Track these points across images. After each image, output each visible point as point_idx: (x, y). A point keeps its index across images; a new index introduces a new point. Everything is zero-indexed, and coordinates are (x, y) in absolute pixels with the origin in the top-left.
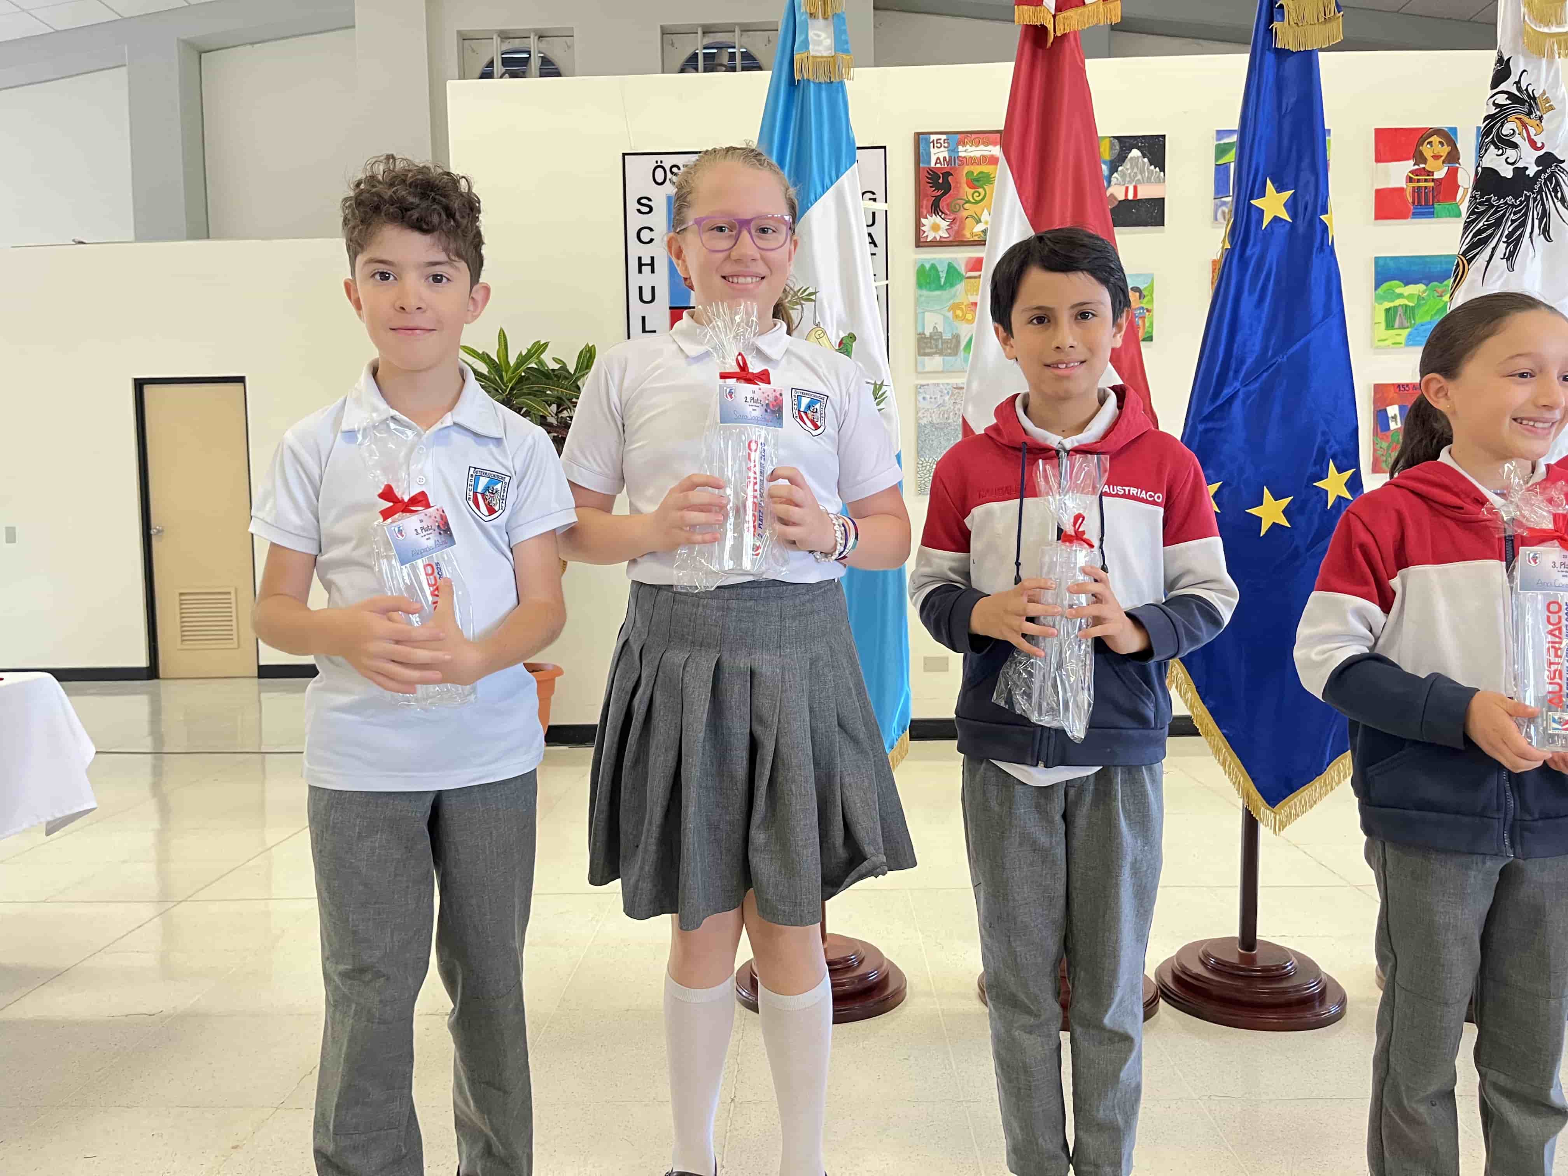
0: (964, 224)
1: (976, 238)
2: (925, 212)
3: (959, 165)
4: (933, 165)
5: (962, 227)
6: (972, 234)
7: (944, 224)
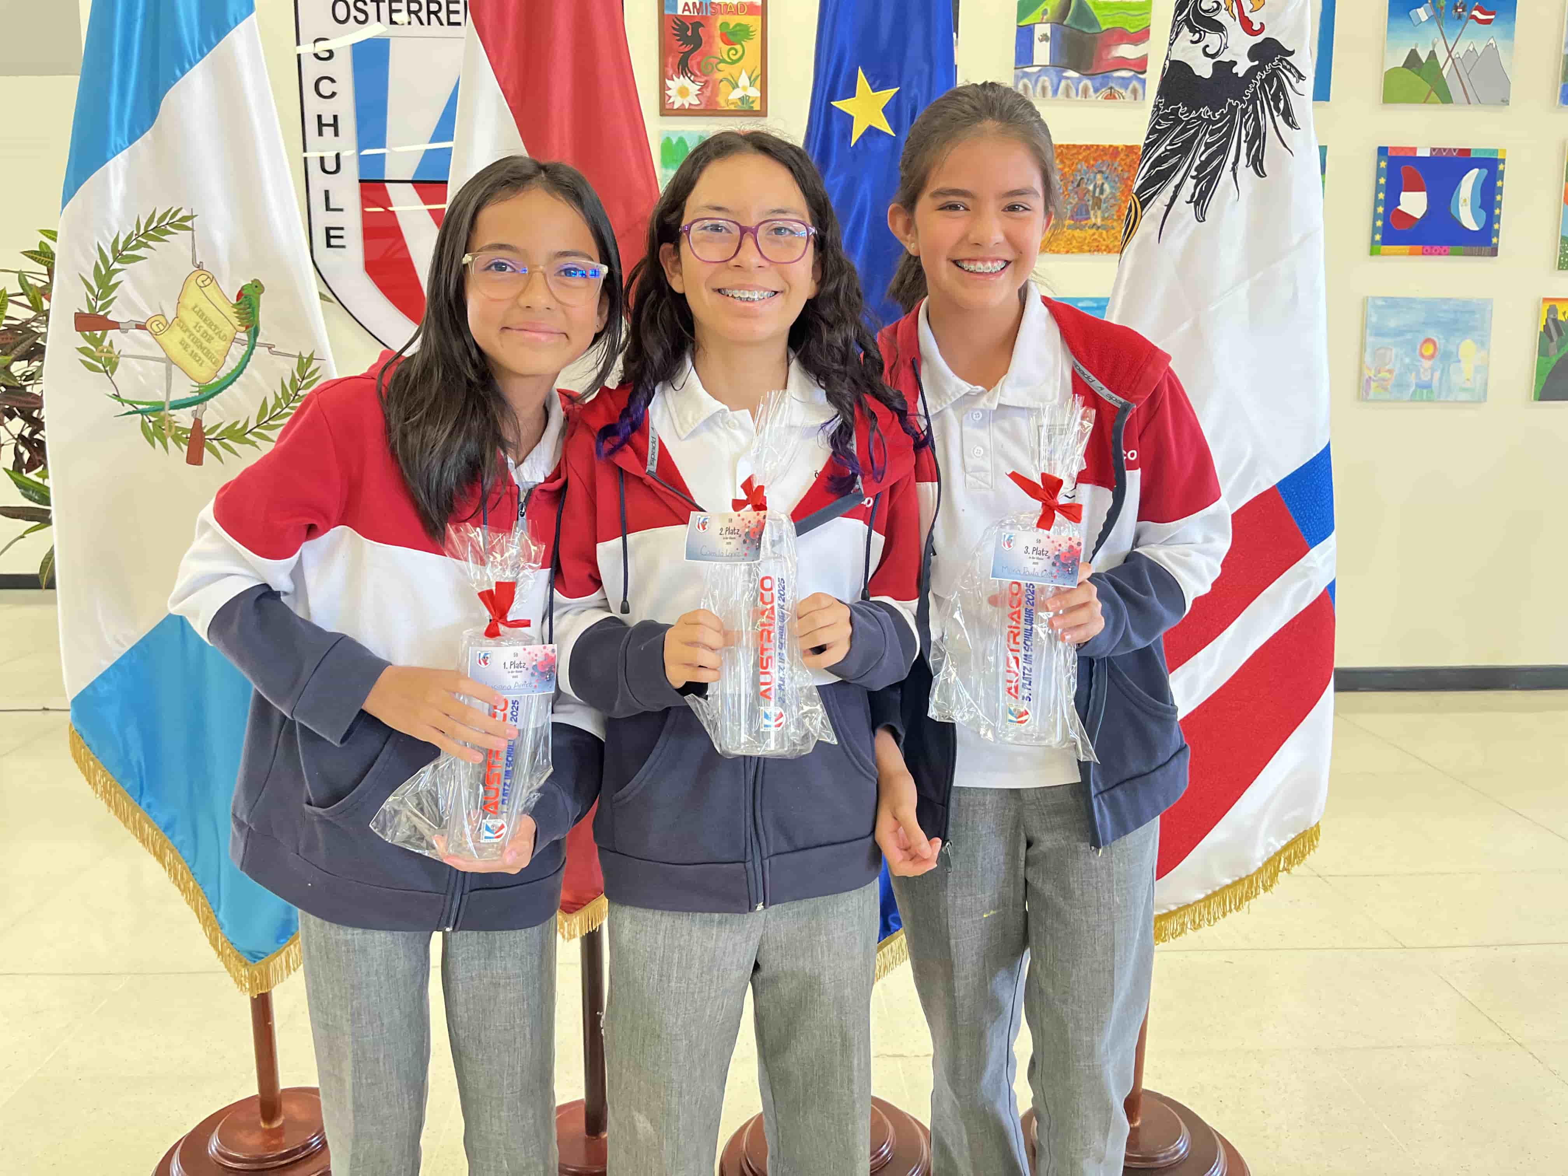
0: (719, 89)
1: (732, 107)
2: (670, 72)
3: (713, 14)
4: (680, 12)
5: (715, 93)
6: (727, 101)
7: (694, 88)
